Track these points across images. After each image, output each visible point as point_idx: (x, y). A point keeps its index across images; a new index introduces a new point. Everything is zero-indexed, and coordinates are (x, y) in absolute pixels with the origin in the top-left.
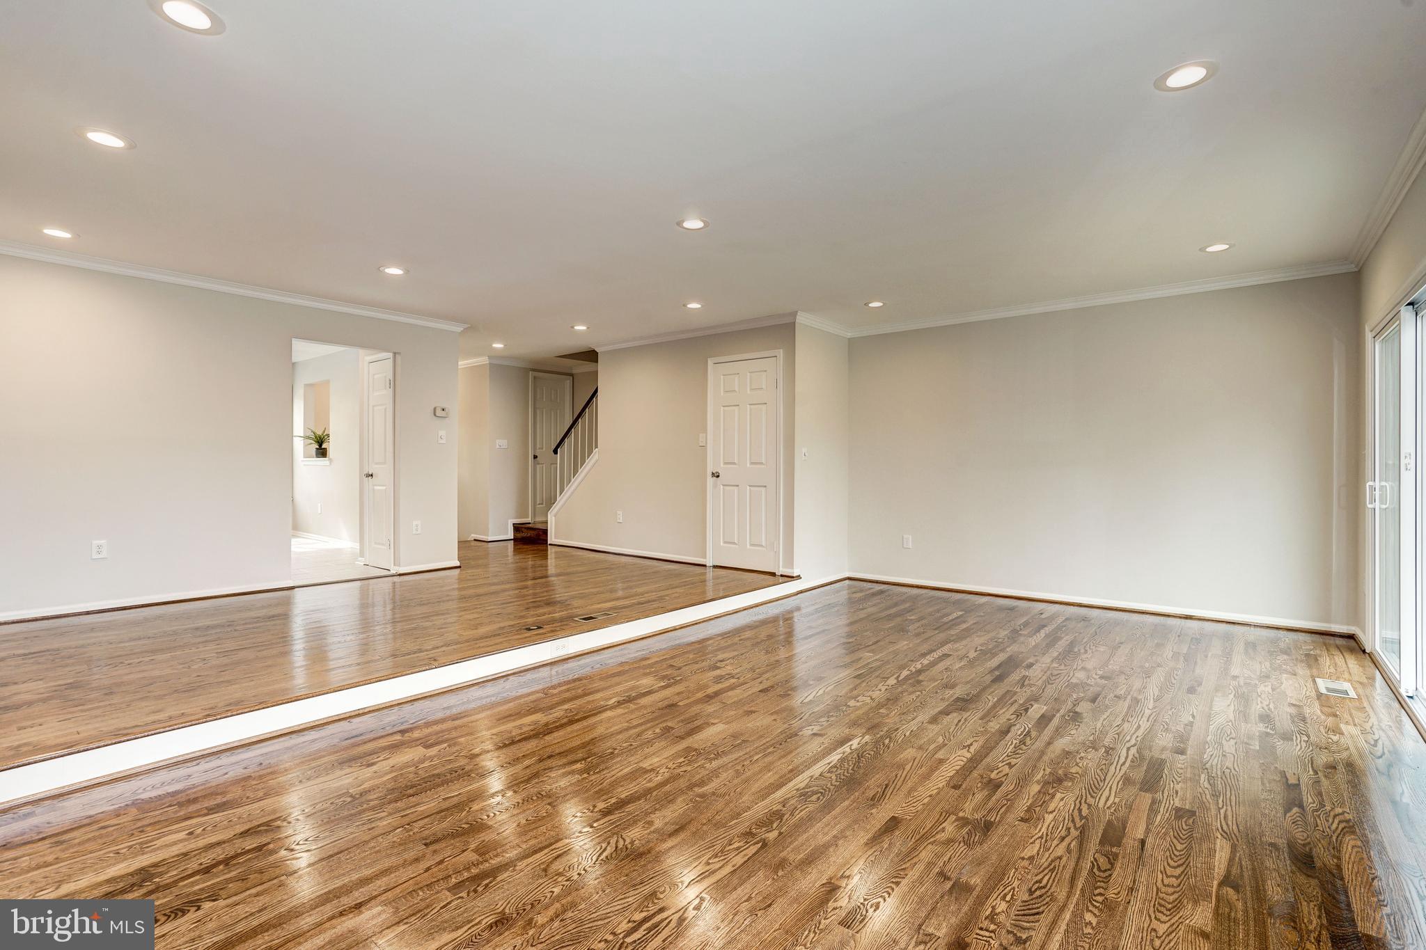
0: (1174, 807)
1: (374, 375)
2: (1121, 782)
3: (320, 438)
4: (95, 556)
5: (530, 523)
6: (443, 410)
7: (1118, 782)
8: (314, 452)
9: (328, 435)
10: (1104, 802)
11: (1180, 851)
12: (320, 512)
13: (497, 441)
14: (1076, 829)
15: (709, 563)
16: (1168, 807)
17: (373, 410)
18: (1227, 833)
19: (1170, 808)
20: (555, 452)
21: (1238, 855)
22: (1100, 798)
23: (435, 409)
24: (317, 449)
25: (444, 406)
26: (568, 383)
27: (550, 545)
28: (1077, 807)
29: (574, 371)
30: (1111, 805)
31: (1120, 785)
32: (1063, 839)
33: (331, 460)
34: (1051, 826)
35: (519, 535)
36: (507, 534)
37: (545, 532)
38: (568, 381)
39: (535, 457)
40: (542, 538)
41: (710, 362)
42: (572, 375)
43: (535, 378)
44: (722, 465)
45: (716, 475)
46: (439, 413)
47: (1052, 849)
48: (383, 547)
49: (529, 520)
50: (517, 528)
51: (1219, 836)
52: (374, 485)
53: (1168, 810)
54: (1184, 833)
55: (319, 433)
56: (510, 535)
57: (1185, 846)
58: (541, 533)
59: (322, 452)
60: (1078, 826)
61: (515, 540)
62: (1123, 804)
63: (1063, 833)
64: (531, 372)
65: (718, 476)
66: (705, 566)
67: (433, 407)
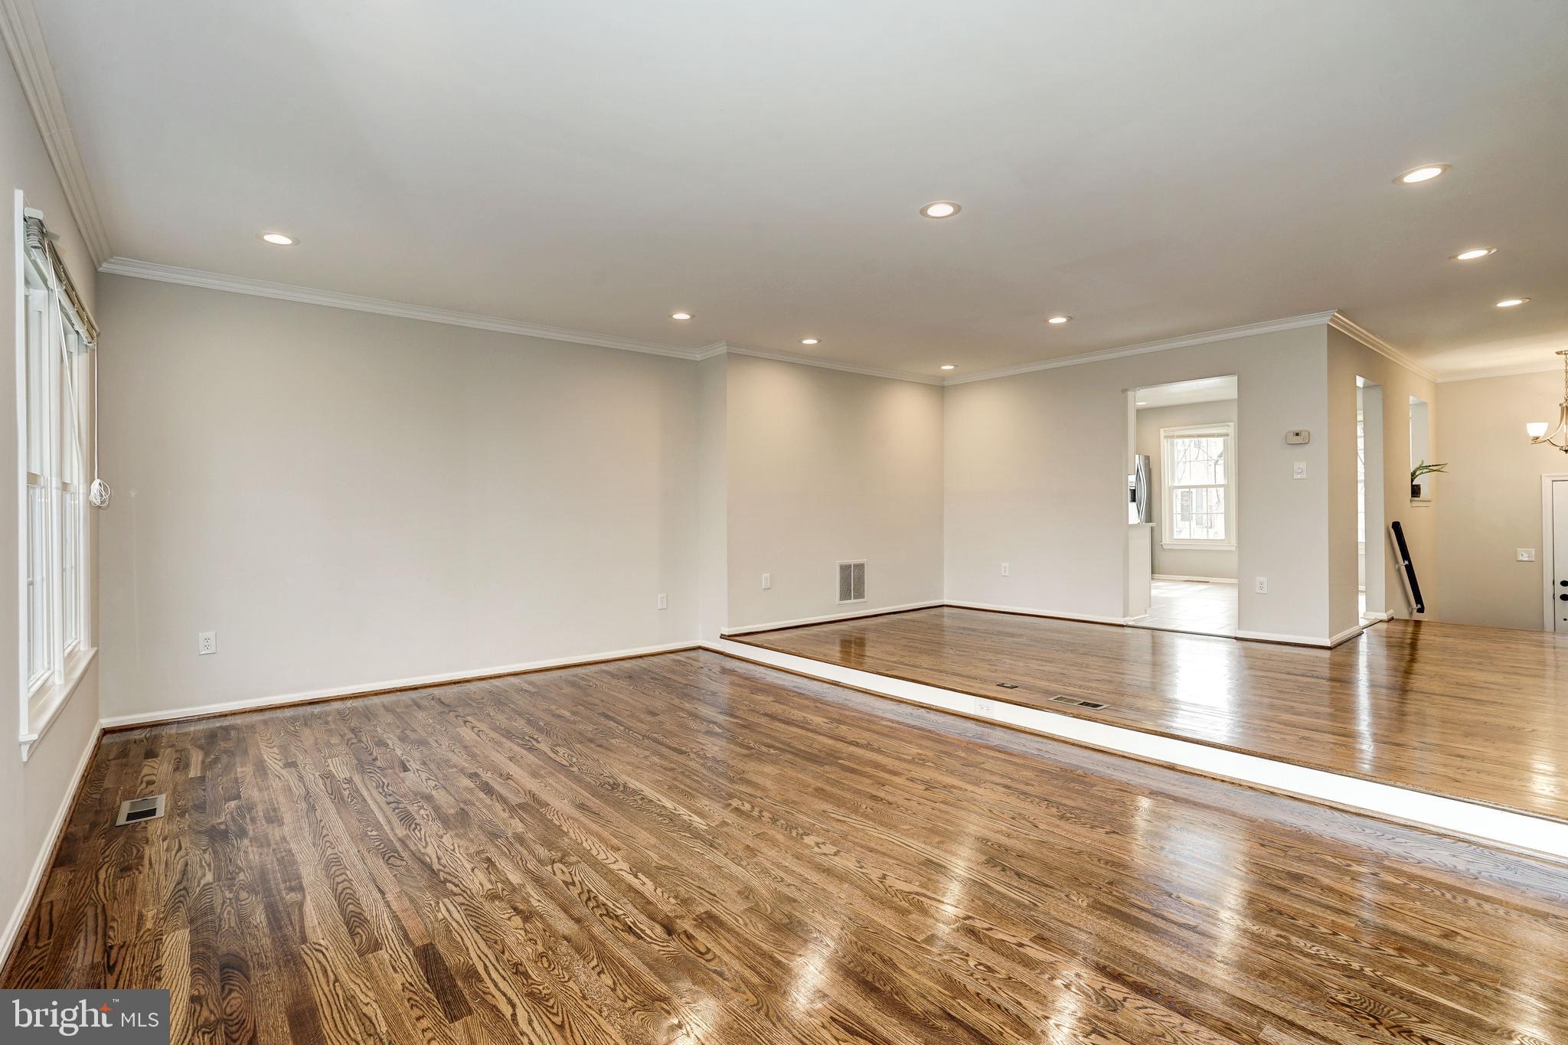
0: (384, 947)
2: (459, 939)
6: (1298, 434)
7: (462, 938)
10: (448, 905)
11: (349, 904)
14: (439, 870)
16: (388, 942)
18: (316, 950)
19: (386, 941)
21: (298, 934)
22: (456, 907)
23: (1286, 435)
28: (460, 885)
30: (439, 908)
31: (457, 935)
32: (439, 859)
34: (459, 861)
47: (437, 849)
51: (322, 942)
53: (387, 937)
54: (355, 924)
57: (348, 912)
60: (441, 873)
62: (430, 915)
63: (443, 861)
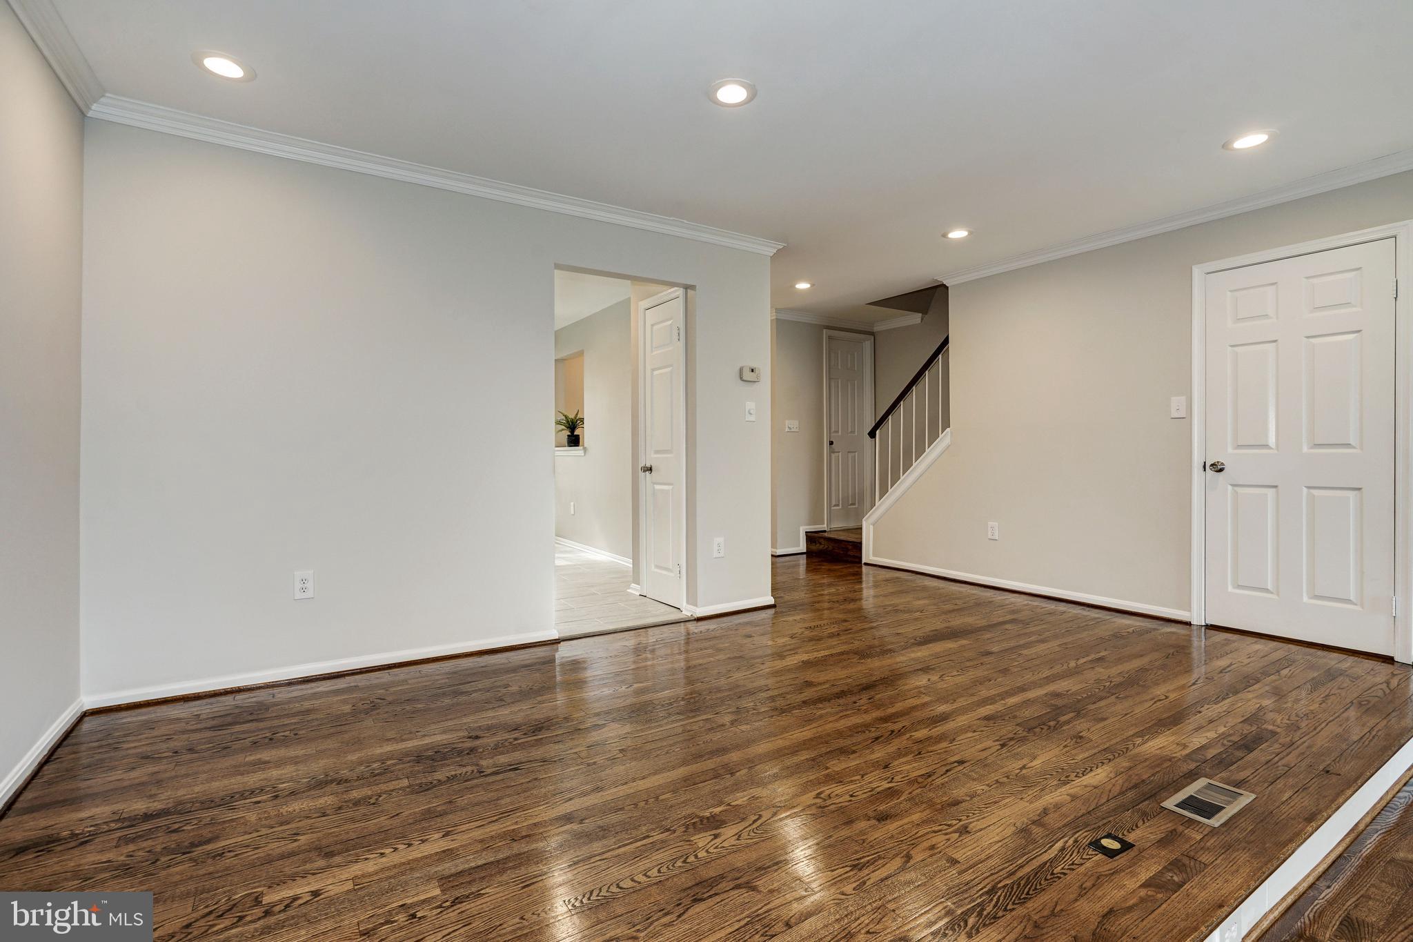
1: (652, 325)
3: (572, 423)
4: (299, 595)
5: (825, 531)
6: (752, 371)
8: (565, 440)
9: (582, 420)
12: (572, 513)
13: (787, 422)
15: (1197, 619)
17: (652, 374)
20: (872, 434)
23: (741, 370)
24: (568, 436)
25: (753, 365)
26: (868, 345)
27: (866, 564)
29: (876, 329)
33: (585, 449)
35: (814, 547)
36: (799, 546)
37: (858, 546)
38: (869, 342)
39: (831, 443)
40: (851, 553)
41: (1197, 271)
42: (872, 334)
43: (830, 338)
44: (1230, 450)
45: (1218, 468)
46: (748, 375)
48: (672, 574)
49: (824, 527)
50: (811, 538)
52: (654, 483)
55: (571, 416)
56: (802, 547)
58: (850, 547)
59: (574, 441)
61: (809, 554)
64: (825, 330)
65: (1221, 470)
66: (1189, 624)
67: (738, 368)
